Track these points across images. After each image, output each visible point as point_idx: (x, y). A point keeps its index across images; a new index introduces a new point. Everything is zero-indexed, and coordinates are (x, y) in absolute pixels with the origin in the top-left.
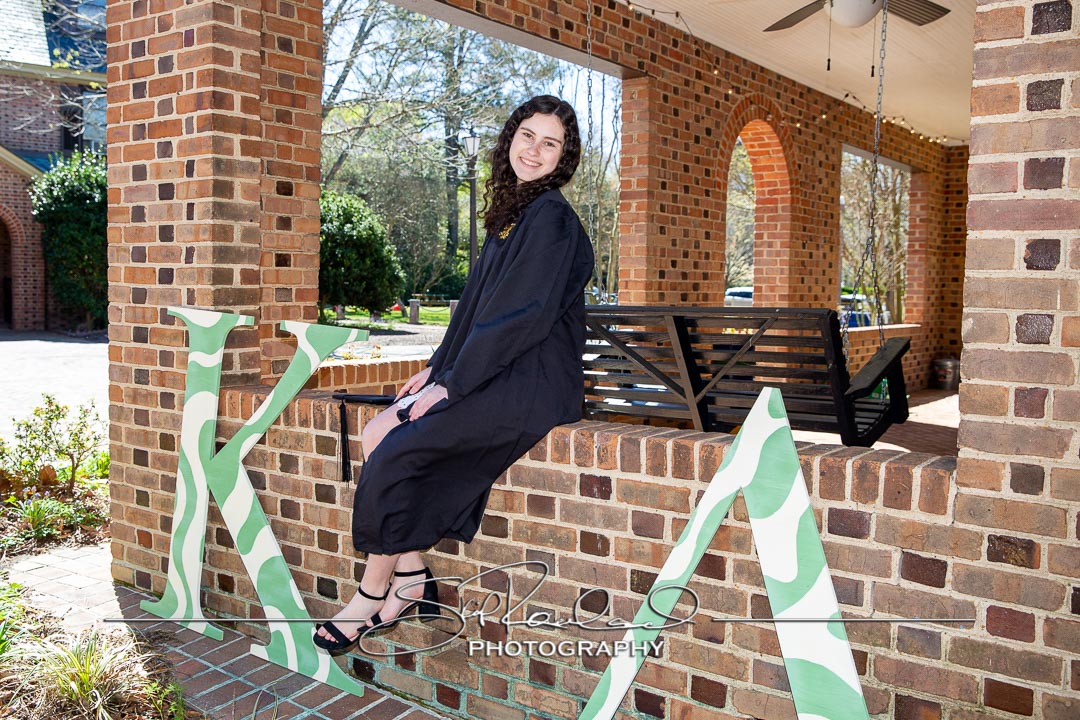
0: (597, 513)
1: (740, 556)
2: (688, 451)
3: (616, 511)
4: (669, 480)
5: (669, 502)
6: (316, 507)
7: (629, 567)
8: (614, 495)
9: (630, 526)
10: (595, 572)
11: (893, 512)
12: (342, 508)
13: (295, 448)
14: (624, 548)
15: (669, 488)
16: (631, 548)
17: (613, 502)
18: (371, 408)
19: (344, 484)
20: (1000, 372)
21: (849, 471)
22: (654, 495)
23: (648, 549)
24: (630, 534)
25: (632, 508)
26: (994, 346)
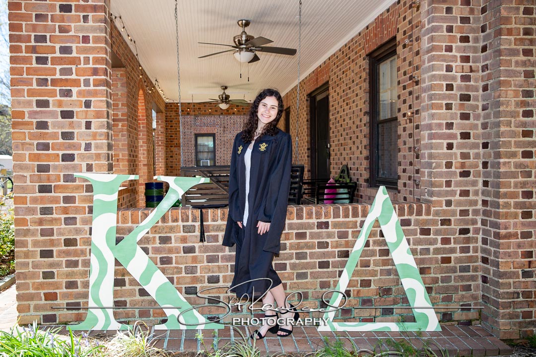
0: (324, 234)
1: (374, 239)
2: (357, 208)
3: (331, 232)
4: (351, 219)
5: (350, 226)
6: (184, 257)
7: (337, 250)
8: (330, 227)
9: (336, 236)
10: (324, 255)
11: (418, 217)
12: (200, 254)
13: (170, 233)
14: (334, 244)
15: (350, 221)
16: (337, 244)
17: (330, 229)
18: (216, 210)
19: (201, 244)
20: (441, 177)
21: (406, 208)
22: (346, 225)
23: (343, 243)
24: (336, 239)
25: (337, 230)
26: (440, 170)
